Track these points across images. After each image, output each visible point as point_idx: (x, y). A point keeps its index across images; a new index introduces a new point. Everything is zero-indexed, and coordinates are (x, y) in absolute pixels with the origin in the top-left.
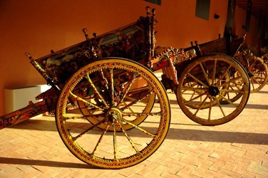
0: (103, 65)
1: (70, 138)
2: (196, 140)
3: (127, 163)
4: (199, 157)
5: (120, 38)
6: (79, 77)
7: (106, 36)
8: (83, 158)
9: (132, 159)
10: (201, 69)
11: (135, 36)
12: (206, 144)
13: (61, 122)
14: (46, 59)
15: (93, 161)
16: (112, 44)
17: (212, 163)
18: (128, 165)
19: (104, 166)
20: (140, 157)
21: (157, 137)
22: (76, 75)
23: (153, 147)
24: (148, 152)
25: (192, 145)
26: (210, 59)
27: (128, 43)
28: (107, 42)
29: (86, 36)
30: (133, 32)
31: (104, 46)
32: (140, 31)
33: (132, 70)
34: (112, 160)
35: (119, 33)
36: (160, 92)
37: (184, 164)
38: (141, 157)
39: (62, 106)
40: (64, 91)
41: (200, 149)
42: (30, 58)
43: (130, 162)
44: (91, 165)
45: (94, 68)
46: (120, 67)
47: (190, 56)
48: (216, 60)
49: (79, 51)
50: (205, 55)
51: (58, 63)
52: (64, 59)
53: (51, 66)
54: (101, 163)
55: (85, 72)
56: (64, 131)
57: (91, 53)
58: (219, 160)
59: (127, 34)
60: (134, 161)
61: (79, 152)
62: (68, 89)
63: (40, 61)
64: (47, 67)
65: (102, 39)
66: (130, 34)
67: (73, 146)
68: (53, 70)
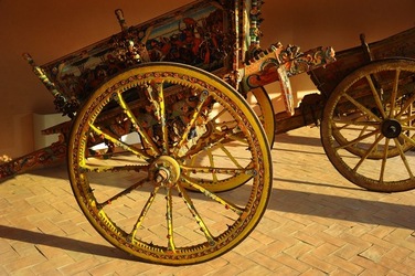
0: (145, 76)
1: (93, 204)
2: (345, 219)
3: (190, 257)
4: (338, 255)
5: (183, 26)
6: (103, 97)
7: (157, 21)
8: (114, 240)
9: (199, 251)
10: (369, 87)
11: (210, 22)
12: (361, 230)
13: (77, 176)
14: (57, 64)
15: (131, 246)
16: (168, 36)
17: (360, 269)
18: (193, 260)
19: (151, 258)
20: (214, 248)
21: (246, 214)
22: (98, 94)
23: (239, 233)
24: (228, 242)
25: (333, 227)
26: (387, 67)
27: (197, 36)
28: (159, 33)
29: (122, 22)
30: (207, 15)
31: (154, 40)
32: (219, 11)
33: (197, 86)
34: (165, 249)
35: (180, 17)
36: (252, 130)
37: (301, 267)
38: (217, 249)
39: (77, 148)
40: (80, 122)
41: (347, 238)
42: (31, 62)
43: (196, 255)
44: (128, 253)
45: (128, 81)
46: (175, 80)
47: (324, 61)
48: (398, 69)
49: (111, 50)
50: (378, 61)
51: (77, 72)
52: (86, 65)
53: (66, 76)
54: (144, 252)
55: (114, 88)
56: (81, 191)
57: (130, 55)
58: (376, 265)
59: (195, 19)
60: (203, 254)
61: (108, 229)
62: (86, 119)
63: (48, 69)
64: (58, 78)
65: (150, 29)
66: (200, 17)
67: (98, 219)
68: (68, 85)
